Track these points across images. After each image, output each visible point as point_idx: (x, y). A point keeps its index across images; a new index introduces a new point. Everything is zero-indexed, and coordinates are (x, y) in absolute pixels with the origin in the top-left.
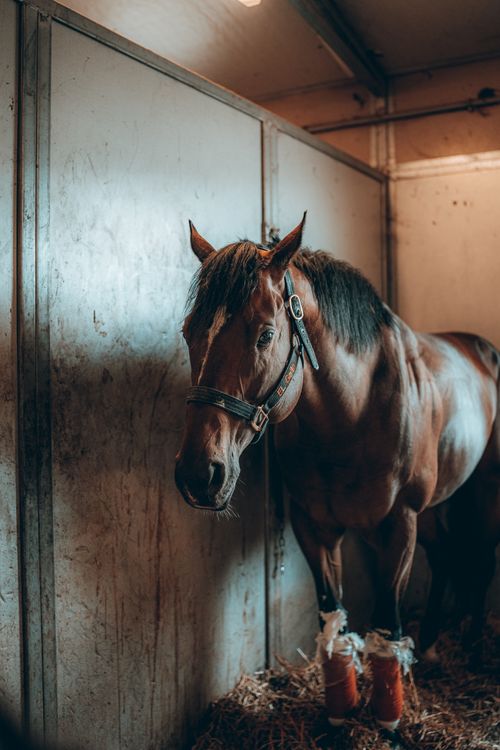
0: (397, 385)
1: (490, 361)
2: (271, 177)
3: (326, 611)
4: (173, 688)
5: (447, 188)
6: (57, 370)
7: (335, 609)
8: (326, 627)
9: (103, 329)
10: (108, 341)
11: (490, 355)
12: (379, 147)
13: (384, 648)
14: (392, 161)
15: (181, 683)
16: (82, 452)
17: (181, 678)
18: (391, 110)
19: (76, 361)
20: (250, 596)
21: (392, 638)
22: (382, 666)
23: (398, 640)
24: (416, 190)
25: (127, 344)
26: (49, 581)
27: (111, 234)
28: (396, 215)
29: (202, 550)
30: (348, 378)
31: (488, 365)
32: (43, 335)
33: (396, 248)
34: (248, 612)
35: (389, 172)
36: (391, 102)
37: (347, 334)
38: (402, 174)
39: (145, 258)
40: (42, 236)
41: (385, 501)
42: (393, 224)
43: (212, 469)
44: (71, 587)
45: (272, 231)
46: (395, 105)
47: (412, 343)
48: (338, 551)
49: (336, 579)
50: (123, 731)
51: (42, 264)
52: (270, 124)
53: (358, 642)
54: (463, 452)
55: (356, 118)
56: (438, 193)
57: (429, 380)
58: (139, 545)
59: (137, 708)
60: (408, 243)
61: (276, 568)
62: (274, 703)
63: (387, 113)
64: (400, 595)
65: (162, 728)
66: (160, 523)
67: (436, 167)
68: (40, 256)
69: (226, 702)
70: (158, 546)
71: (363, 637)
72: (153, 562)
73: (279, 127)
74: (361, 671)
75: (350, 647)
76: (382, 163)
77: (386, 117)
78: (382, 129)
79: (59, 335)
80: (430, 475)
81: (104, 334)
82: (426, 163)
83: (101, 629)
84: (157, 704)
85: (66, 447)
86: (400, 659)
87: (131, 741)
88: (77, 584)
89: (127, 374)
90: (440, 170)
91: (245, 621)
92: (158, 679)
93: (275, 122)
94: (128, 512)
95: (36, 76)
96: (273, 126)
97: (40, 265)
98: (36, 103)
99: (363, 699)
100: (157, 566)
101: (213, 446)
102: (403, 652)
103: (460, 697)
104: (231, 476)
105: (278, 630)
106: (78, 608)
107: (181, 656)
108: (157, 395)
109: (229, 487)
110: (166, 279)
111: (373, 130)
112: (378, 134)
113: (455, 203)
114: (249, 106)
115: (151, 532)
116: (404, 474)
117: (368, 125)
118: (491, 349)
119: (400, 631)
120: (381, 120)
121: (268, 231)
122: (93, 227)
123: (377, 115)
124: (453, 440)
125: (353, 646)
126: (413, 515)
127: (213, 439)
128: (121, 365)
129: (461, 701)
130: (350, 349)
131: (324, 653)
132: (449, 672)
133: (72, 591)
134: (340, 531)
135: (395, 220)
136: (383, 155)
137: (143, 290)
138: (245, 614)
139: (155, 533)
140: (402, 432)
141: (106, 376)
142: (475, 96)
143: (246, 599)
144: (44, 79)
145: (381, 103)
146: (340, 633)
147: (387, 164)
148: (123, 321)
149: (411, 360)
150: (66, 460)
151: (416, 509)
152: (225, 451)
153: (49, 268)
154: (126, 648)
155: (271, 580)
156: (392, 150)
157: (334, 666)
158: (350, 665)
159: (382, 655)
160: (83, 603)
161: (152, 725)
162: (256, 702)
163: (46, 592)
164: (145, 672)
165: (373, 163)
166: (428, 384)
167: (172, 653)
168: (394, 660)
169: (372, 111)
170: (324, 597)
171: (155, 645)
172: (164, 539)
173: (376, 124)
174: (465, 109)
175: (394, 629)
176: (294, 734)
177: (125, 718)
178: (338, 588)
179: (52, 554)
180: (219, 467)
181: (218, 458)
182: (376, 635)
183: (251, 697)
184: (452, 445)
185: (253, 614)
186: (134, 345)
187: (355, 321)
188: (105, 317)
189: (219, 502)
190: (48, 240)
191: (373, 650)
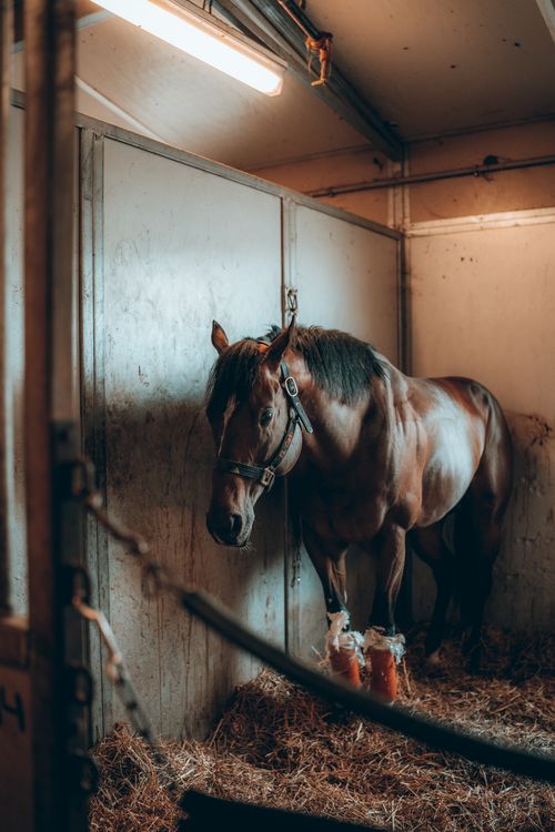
0: (384, 425)
1: (481, 403)
2: (290, 245)
3: (332, 612)
4: (204, 670)
5: (455, 245)
6: (110, 413)
7: (339, 610)
8: (332, 626)
9: (146, 380)
10: (150, 389)
11: (481, 397)
12: (395, 208)
13: (379, 642)
14: (407, 220)
15: (211, 667)
16: (130, 478)
17: (211, 663)
18: (407, 173)
19: (125, 406)
20: (271, 601)
21: (385, 634)
22: (378, 657)
23: (391, 635)
24: (428, 247)
25: (166, 391)
26: (105, 577)
27: (153, 304)
28: (410, 269)
29: (229, 560)
30: (341, 424)
31: (479, 406)
32: (99, 386)
33: (410, 299)
34: (269, 614)
35: (404, 230)
36: (406, 166)
37: (340, 391)
38: (415, 232)
39: (180, 321)
40: (98, 310)
41: (377, 520)
42: (407, 276)
43: (232, 520)
44: (122, 582)
45: (290, 292)
46: (410, 169)
47: (402, 389)
48: (342, 562)
49: (341, 586)
50: (163, 700)
51: (99, 332)
52: (289, 199)
53: (359, 638)
54: (449, 480)
55: (376, 180)
56: (447, 250)
57: (415, 420)
58: (176, 552)
59: (175, 683)
60: (421, 295)
61: (294, 579)
62: (291, 691)
63: (403, 176)
64: (393, 598)
65: (196, 703)
66: (193, 537)
67: (445, 226)
68: (97, 324)
69: (250, 686)
70: (191, 555)
71: (363, 633)
72: (187, 567)
73: (297, 201)
74: (364, 664)
75: (352, 643)
76: (399, 222)
77: (401, 180)
78: (399, 190)
79: (112, 386)
80: (414, 497)
81: (147, 384)
82: (437, 223)
83: (145, 618)
84: (191, 682)
85: (118, 474)
86: (393, 652)
87: (170, 709)
88: (127, 580)
89: (166, 415)
90: (449, 229)
91: (266, 622)
92: (192, 662)
93: (294, 197)
94: (167, 526)
95: (92, 184)
96: (292, 200)
97: (97, 332)
98: (92, 205)
99: (365, 687)
100: (191, 571)
101: (232, 503)
102: (396, 646)
103: (453, 691)
104: (248, 522)
105: (296, 631)
106: (127, 599)
107: (210, 645)
108: (190, 432)
109: (247, 530)
110: (197, 337)
111: (391, 191)
112: (394, 196)
113: (462, 259)
114: (270, 185)
115: (186, 543)
116: (390, 497)
117: (387, 186)
118: (483, 391)
119: (394, 629)
120: (397, 182)
121: (287, 292)
122: (138, 299)
123: (394, 178)
124: (440, 470)
125: (355, 642)
126: (401, 532)
127: (232, 497)
128: (161, 408)
129: (453, 694)
130: (343, 402)
131: (332, 648)
132: (447, 672)
133: (123, 586)
134: (343, 545)
135: (410, 274)
136: (399, 214)
137: (179, 348)
138: (266, 616)
139: (189, 545)
140: (387, 463)
141: (149, 418)
142: (480, 163)
143: (267, 604)
144: (98, 186)
145: (398, 168)
146: (343, 630)
147: (403, 223)
148: (162, 373)
149: (398, 404)
150: (118, 483)
151: (404, 527)
152: (241, 505)
153: (104, 333)
154: (165, 635)
155: (290, 589)
156: (407, 210)
157: (340, 659)
158: (353, 657)
159: (378, 648)
160: (131, 596)
161: (187, 698)
162: (275, 689)
163: (102, 585)
164: (181, 656)
165: (390, 224)
166: (413, 424)
167: (204, 642)
168: (388, 652)
169: (390, 175)
170: (330, 600)
171: (189, 634)
172: (197, 549)
173: (394, 186)
174: (472, 174)
175: (388, 626)
176: (305, 713)
177: (165, 691)
178: (343, 595)
179: (107, 555)
180: (238, 518)
181: (236, 511)
182: (373, 631)
183: (271, 685)
184: (438, 474)
185: (274, 617)
186: (172, 392)
187: (347, 378)
188: (147, 370)
189: (240, 541)
190: (102, 312)
191: (371, 643)
